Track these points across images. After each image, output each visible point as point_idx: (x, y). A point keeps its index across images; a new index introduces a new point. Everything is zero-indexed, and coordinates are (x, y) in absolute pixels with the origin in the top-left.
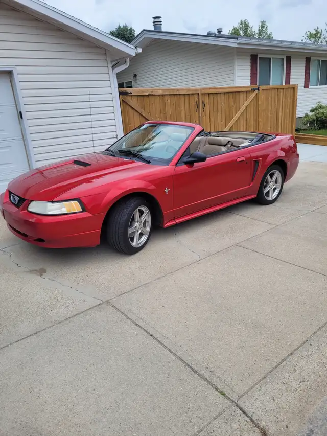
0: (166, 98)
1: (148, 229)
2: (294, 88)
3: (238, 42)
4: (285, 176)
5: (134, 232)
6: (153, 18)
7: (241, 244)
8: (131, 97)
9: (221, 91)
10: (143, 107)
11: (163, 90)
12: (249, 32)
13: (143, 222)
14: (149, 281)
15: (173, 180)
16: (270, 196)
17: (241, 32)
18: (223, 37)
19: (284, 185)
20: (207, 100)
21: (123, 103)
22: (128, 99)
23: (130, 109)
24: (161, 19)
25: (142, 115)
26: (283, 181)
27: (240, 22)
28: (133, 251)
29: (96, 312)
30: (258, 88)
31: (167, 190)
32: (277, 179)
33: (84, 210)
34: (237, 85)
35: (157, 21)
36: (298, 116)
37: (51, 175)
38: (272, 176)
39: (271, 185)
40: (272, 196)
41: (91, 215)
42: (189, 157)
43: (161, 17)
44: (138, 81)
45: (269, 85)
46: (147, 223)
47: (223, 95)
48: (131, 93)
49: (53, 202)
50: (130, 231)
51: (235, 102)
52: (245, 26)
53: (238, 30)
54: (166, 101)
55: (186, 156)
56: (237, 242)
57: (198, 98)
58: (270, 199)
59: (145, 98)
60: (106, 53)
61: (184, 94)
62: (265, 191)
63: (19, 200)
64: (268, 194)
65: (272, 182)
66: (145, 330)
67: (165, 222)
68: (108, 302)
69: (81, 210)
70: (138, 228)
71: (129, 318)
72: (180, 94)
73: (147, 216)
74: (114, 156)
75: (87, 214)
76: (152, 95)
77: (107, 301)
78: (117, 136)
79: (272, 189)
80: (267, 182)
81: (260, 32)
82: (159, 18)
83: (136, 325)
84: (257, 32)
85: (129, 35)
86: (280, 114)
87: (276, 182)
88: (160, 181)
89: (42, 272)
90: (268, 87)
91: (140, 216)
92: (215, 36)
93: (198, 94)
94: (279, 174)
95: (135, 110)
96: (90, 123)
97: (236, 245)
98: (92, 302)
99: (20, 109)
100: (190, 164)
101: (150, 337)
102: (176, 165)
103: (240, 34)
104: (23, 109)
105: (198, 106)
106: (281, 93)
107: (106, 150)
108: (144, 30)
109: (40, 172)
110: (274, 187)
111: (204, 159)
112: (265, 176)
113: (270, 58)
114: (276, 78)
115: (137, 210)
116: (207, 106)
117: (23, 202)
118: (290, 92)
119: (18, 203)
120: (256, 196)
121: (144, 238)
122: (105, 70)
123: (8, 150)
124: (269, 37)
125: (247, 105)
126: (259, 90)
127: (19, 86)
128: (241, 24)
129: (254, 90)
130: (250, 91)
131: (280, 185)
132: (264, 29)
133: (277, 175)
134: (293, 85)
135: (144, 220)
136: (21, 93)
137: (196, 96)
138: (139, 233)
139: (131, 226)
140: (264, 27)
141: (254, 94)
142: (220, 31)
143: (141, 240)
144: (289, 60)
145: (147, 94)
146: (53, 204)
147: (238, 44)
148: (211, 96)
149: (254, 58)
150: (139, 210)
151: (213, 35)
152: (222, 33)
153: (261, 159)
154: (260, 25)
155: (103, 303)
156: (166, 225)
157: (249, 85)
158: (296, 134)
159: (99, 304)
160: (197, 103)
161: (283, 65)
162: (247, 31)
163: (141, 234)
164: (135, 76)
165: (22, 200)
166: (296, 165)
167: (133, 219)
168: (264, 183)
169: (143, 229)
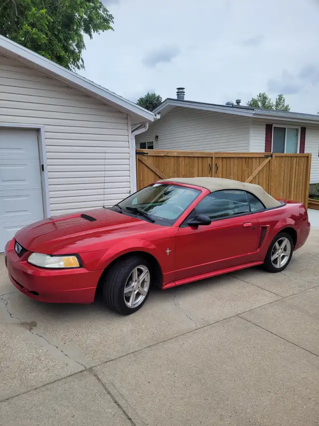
0: (181, 159)
1: (146, 289)
2: (308, 157)
3: (254, 112)
4: (295, 244)
5: (131, 292)
6: (177, 89)
7: (243, 315)
8: (146, 157)
9: (234, 156)
10: (158, 167)
11: (178, 153)
12: (267, 103)
13: (141, 282)
14: (139, 348)
15: (176, 241)
16: (278, 264)
17: (260, 104)
18: (241, 108)
19: (294, 252)
20: (220, 163)
21: (139, 161)
22: (144, 159)
23: (145, 167)
24: (184, 90)
25: (156, 174)
26: (293, 249)
27: (259, 95)
28: (128, 312)
29: (76, 380)
30: (272, 155)
31: (168, 251)
32: (286, 246)
33: (81, 266)
34: (251, 151)
35: (180, 91)
36: (311, 183)
37: (61, 226)
38: (280, 243)
39: (279, 253)
40: (280, 264)
41: (88, 272)
42: (194, 219)
43: (184, 88)
44: (159, 141)
45: (283, 152)
46: (145, 283)
47: (236, 160)
48: (147, 154)
49: (52, 256)
50: (126, 290)
51: (248, 167)
52: (264, 98)
53: (256, 101)
54: (181, 162)
55: (190, 218)
56: (239, 312)
57: (212, 161)
58: (278, 266)
59: (160, 158)
60: (127, 118)
61: (198, 157)
62: (273, 258)
63: (22, 250)
64: (276, 261)
65: (280, 250)
66: (124, 412)
67: (164, 284)
68: (90, 370)
69: (79, 266)
70: (135, 287)
71: (109, 393)
72: (194, 157)
73: (146, 276)
74: (121, 213)
75: (83, 270)
76: (168, 156)
77: (90, 368)
78: (130, 191)
79: (280, 256)
80: (275, 250)
81: (278, 104)
82: (183, 89)
83: (116, 402)
84: (274, 103)
85: (156, 102)
86: (293, 180)
87: (285, 249)
88: (162, 242)
89: (31, 326)
90: (282, 154)
91: (139, 276)
92: (233, 106)
93: (212, 157)
94: (289, 242)
95: (150, 168)
96: (103, 178)
97: (238, 315)
98: (74, 367)
99: (43, 162)
100: (194, 226)
101: (128, 421)
102: (180, 226)
103: (258, 105)
104: (46, 162)
105: (211, 168)
106: (295, 161)
107: (116, 205)
108: (168, 99)
109: (53, 222)
110: (283, 254)
111: (208, 223)
112: (273, 243)
113: (285, 128)
114: (290, 146)
115: (136, 269)
116: (220, 169)
117: (24, 253)
118: (303, 160)
119: (21, 252)
120: (262, 263)
121: (141, 299)
122: (125, 132)
123: (25, 198)
124: (286, 109)
125: (259, 170)
126: (272, 157)
127: (44, 142)
128: (260, 96)
129: (267, 157)
130: (263, 158)
131: (289, 253)
132: (282, 101)
133: (286, 242)
134: (307, 154)
135: (143, 279)
136: (45, 148)
137: (209, 160)
138: (136, 292)
139: (128, 285)
140: (281, 99)
141: (267, 161)
142: (238, 102)
143: (137, 301)
144: (303, 131)
145: (163, 155)
146: (52, 258)
147: (254, 114)
148: (225, 160)
149: (269, 128)
150: (138, 269)
151: (231, 106)
152: (241, 104)
153: (268, 226)
154: (278, 98)
155: (85, 370)
156: (166, 286)
157: (264, 151)
158: (309, 200)
159: (81, 371)
160: (211, 166)
161: (297, 135)
162: (265, 102)
163: (138, 294)
164: (157, 137)
165: (24, 250)
166: (306, 233)
167: (131, 279)
168: (271, 250)
169: (140, 289)
